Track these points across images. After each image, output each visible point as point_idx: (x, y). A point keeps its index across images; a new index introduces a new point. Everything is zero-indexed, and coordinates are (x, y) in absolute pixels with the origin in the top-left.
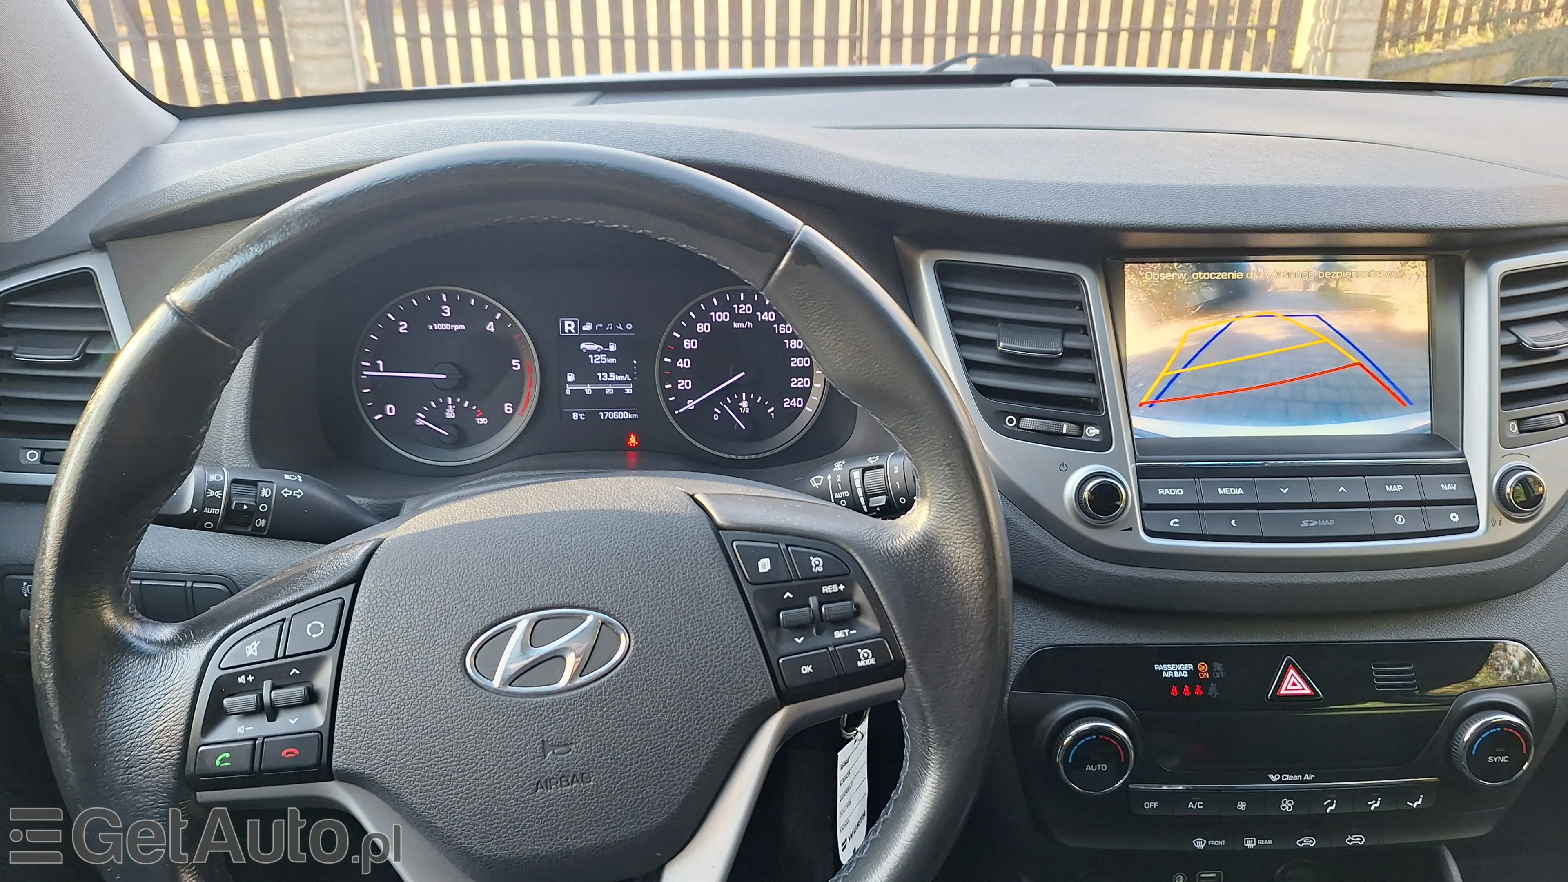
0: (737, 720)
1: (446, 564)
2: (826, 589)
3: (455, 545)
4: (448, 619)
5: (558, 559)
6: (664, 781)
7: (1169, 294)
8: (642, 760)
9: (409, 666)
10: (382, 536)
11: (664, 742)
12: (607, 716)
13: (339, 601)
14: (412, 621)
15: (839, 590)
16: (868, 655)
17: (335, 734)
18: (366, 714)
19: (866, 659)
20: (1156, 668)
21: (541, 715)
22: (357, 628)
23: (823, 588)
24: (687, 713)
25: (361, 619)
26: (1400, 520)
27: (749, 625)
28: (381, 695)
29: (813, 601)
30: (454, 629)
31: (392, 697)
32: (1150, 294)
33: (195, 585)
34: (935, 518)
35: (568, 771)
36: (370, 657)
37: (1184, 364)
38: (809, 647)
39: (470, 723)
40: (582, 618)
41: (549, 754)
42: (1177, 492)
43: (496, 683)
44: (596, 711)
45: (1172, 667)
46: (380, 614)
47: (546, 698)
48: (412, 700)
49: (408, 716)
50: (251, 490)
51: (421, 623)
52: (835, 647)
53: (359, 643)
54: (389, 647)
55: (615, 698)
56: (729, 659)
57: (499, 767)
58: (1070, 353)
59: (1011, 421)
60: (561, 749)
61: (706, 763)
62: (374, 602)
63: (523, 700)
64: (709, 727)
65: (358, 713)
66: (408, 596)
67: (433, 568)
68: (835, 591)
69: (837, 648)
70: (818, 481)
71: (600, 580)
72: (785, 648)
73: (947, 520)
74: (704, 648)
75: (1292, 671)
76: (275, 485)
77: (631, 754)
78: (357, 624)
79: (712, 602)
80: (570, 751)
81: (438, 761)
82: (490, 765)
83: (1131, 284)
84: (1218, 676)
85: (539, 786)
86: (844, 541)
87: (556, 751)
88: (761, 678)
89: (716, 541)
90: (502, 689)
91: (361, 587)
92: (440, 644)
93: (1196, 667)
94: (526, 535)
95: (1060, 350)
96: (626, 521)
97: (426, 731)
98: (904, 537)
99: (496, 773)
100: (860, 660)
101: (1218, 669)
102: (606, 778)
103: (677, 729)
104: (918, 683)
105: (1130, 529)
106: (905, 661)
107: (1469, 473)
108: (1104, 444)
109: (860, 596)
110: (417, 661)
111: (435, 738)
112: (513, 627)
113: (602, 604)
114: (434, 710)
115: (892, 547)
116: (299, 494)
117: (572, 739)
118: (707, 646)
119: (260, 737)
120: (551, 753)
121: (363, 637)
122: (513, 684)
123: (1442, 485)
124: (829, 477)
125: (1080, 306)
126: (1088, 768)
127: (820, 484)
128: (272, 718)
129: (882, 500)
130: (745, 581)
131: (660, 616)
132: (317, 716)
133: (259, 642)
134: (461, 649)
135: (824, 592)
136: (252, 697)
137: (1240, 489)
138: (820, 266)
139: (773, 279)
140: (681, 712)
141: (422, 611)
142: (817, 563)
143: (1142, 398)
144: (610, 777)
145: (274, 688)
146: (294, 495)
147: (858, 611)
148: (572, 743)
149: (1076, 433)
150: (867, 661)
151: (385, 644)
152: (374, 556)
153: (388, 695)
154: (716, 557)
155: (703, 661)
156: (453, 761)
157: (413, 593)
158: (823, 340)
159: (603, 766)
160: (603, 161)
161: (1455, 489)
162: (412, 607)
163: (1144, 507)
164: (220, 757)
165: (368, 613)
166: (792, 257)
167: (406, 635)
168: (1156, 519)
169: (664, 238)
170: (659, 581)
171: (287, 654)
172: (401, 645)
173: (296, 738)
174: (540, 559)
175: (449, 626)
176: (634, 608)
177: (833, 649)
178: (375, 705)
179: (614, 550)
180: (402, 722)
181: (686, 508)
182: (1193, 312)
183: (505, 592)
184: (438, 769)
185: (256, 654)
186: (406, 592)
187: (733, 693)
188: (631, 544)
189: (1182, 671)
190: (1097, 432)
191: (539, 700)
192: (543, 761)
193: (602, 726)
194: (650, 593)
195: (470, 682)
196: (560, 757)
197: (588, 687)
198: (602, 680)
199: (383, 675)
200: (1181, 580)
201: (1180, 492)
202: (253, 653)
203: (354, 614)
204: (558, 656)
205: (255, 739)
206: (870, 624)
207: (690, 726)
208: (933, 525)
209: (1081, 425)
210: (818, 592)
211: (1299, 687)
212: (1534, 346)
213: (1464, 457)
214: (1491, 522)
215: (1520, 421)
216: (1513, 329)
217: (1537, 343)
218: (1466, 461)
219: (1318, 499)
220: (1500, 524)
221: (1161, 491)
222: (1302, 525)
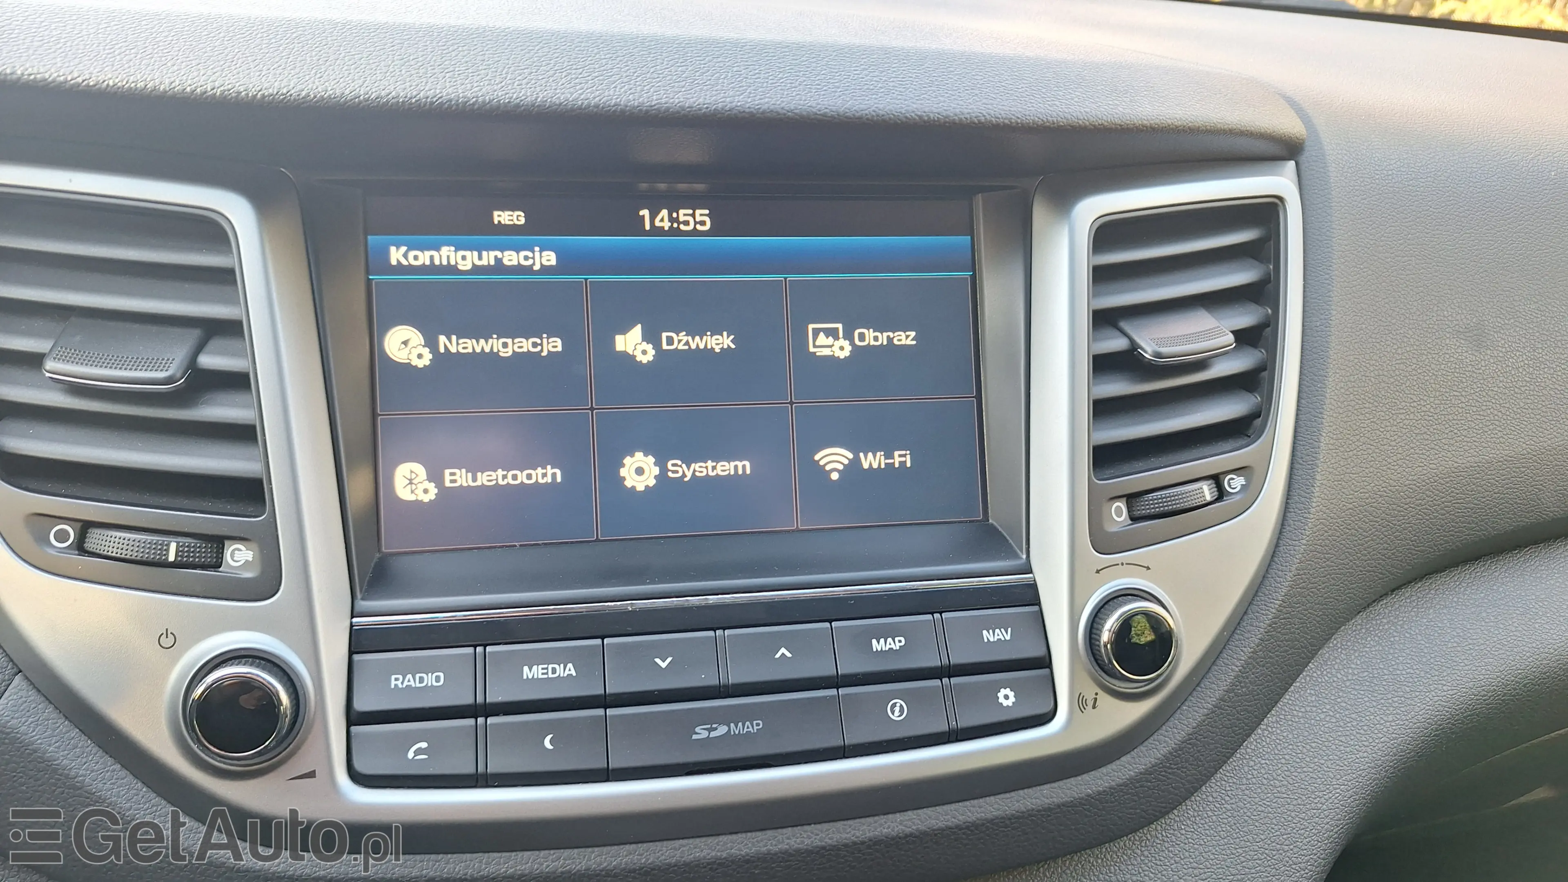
26: (897, 709)
42: (430, 679)
58: (204, 382)
59: (62, 537)
95: (179, 375)
105: (311, 775)
107: (1039, 604)
108: (261, 585)
123: (985, 632)
137: (570, 665)
149: (202, 563)
161: (1008, 638)
163: (355, 718)
168: (381, 746)
190: (251, 556)
201: (438, 679)
209: (219, 542)
212: (1158, 355)
213: (1031, 572)
214: (1079, 703)
215: (1131, 498)
216: (1123, 324)
217: (1164, 350)
218: (1035, 580)
219: (734, 678)
220: (1094, 707)
221: (396, 681)
222: (695, 737)
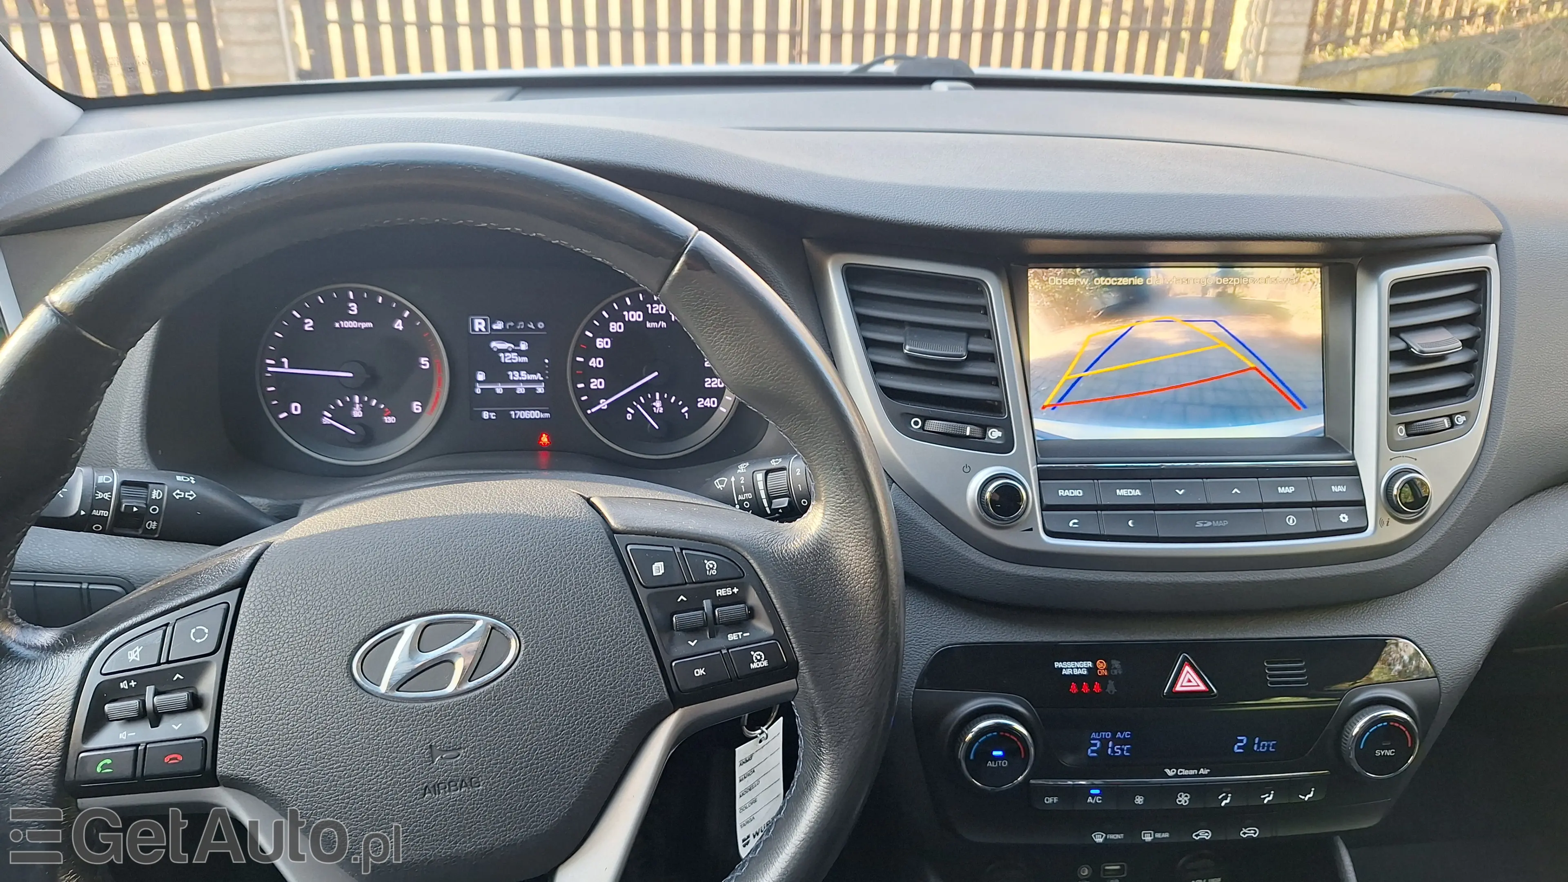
0: (628, 723)
1: (333, 569)
2: (721, 592)
3: (343, 550)
4: (334, 624)
5: (447, 563)
6: (554, 785)
7: (1072, 298)
8: (532, 764)
9: (294, 672)
10: (269, 540)
11: (555, 746)
12: (496, 722)
13: (224, 606)
14: (298, 625)
15: (733, 593)
16: (761, 658)
17: (220, 740)
18: (250, 719)
19: (759, 661)
20: (1056, 666)
21: (429, 720)
22: (242, 633)
23: (717, 591)
24: (579, 717)
25: (246, 624)
26: (1291, 520)
27: (641, 629)
28: (266, 701)
29: (707, 604)
30: (341, 634)
31: (276, 703)
32: (1053, 299)
33: (91, 587)
34: (828, 522)
35: (456, 776)
36: (254, 662)
37: (1086, 368)
38: (703, 650)
39: (357, 729)
40: (472, 623)
41: (437, 759)
42: (1076, 493)
43: (383, 688)
44: (485, 715)
45: (1071, 664)
46: (266, 619)
47: (434, 703)
48: (297, 705)
49: (294, 721)
50: (142, 492)
51: (307, 628)
52: (728, 650)
53: (243, 648)
54: (274, 652)
55: (504, 703)
56: (621, 662)
57: (386, 772)
58: (974, 357)
59: (916, 423)
60: (449, 754)
61: (597, 767)
62: (260, 607)
63: (411, 705)
64: (601, 730)
65: (243, 719)
66: (294, 601)
67: (321, 572)
68: (728, 594)
69: (730, 651)
70: (721, 482)
71: (490, 584)
72: (679, 650)
73: (840, 523)
74: (595, 651)
75: (1187, 668)
76: (166, 488)
77: (521, 758)
78: (242, 629)
79: (605, 606)
80: (459, 755)
81: (324, 767)
82: (377, 771)
83: (1035, 289)
84: (1116, 672)
85: (427, 791)
86: (738, 545)
87: (444, 756)
88: (654, 681)
89: (610, 545)
90: (390, 694)
91: (247, 592)
92: (327, 649)
93: (1094, 663)
94: (416, 539)
95: (964, 354)
96: (518, 526)
97: (312, 736)
98: (798, 540)
99: (383, 778)
100: (753, 662)
101: (1116, 666)
102: (495, 782)
103: (567, 733)
104: (810, 685)
105: (1031, 530)
106: (798, 663)
107: (1359, 475)
108: (1005, 446)
109: (753, 599)
110: (302, 666)
111: (321, 744)
112: (400, 632)
113: (492, 608)
114: (319, 716)
115: (786, 550)
116: (192, 495)
117: (461, 744)
118: (600, 650)
119: (143, 743)
120: (439, 757)
121: (248, 642)
122: (400, 689)
123: (1333, 487)
124: (733, 479)
125: (984, 310)
126: (990, 764)
127: (724, 486)
128: (155, 724)
129: (784, 502)
130: (639, 584)
131: (551, 620)
132: (201, 722)
133: (142, 647)
134: (348, 654)
135: (718, 595)
136: (135, 703)
137: (1138, 490)
138: (714, 272)
139: (667, 283)
140: (572, 715)
141: (308, 616)
142: (711, 566)
143: (1045, 400)
144: (500, 781)
145: (157, 693)
146: (186, 496)
147: (751, 614)
148: (460, 748)
149: (980, 436)
150: (760, 663)
151: (270, 649)
152: (261, 560)
153: (273, 701)
154: (609, 560)
155: (595, 665)
156: (340, 766)
157: (299, 598)
158: (718, 345)
159: (493, 770)
160: (494, 164)
161: (1345, 490)
162: (297, 611)
163: (1044, 508)
164: (101, 764)
165: (253, 618)
166: (685, 262)
167: (291, 640)
168: (1057, 520)
169: (558, 241)
170: (550, 586)
171: (170, 659)
172: (286, 650)
173: (179, 744)
174: (429, 564)
175: (335, 631)
176: (525, 613)
177: (726, 651)
178: (260, 710)
179: (505, 554)
180: (287, 728)
181: (581, 512)
182: (1095, 317)
183: (393, 596)
184: (324, 774)
185: (138, 659)
186: (292, 597)
187: (625, 697)
188: (522, 548)
189: (1081, 668)
190: (1000, 434)
191: (427, 705)
192: (431, 766)
193: (492, 730)
194: (542, 598)
195: (357, 687)
196: (448, 761)
197: (477, 692)
198: (492, 685)
199: (268, 680)
200: (1080, 580)
201: (1079, 493)
202: (136, 658)
203: (239, 619)
204: (446, 661)
205: (138, 745)
206: (763, 626)
207: (581, 730)
208: (827, 528)
209: (984, 428)
210: (712, 595)
211: (1194, 683)
212: (1422, 352)
213: (1354, 459)
214: (1379, 522)
215: (1407, 425)
216: (1402, 335)
217: (1425, 349)
218: (1356, 464)
219: (1213, 501)
220: (1387, 525)
221: (1061, 493)
222: (1197, 526)
